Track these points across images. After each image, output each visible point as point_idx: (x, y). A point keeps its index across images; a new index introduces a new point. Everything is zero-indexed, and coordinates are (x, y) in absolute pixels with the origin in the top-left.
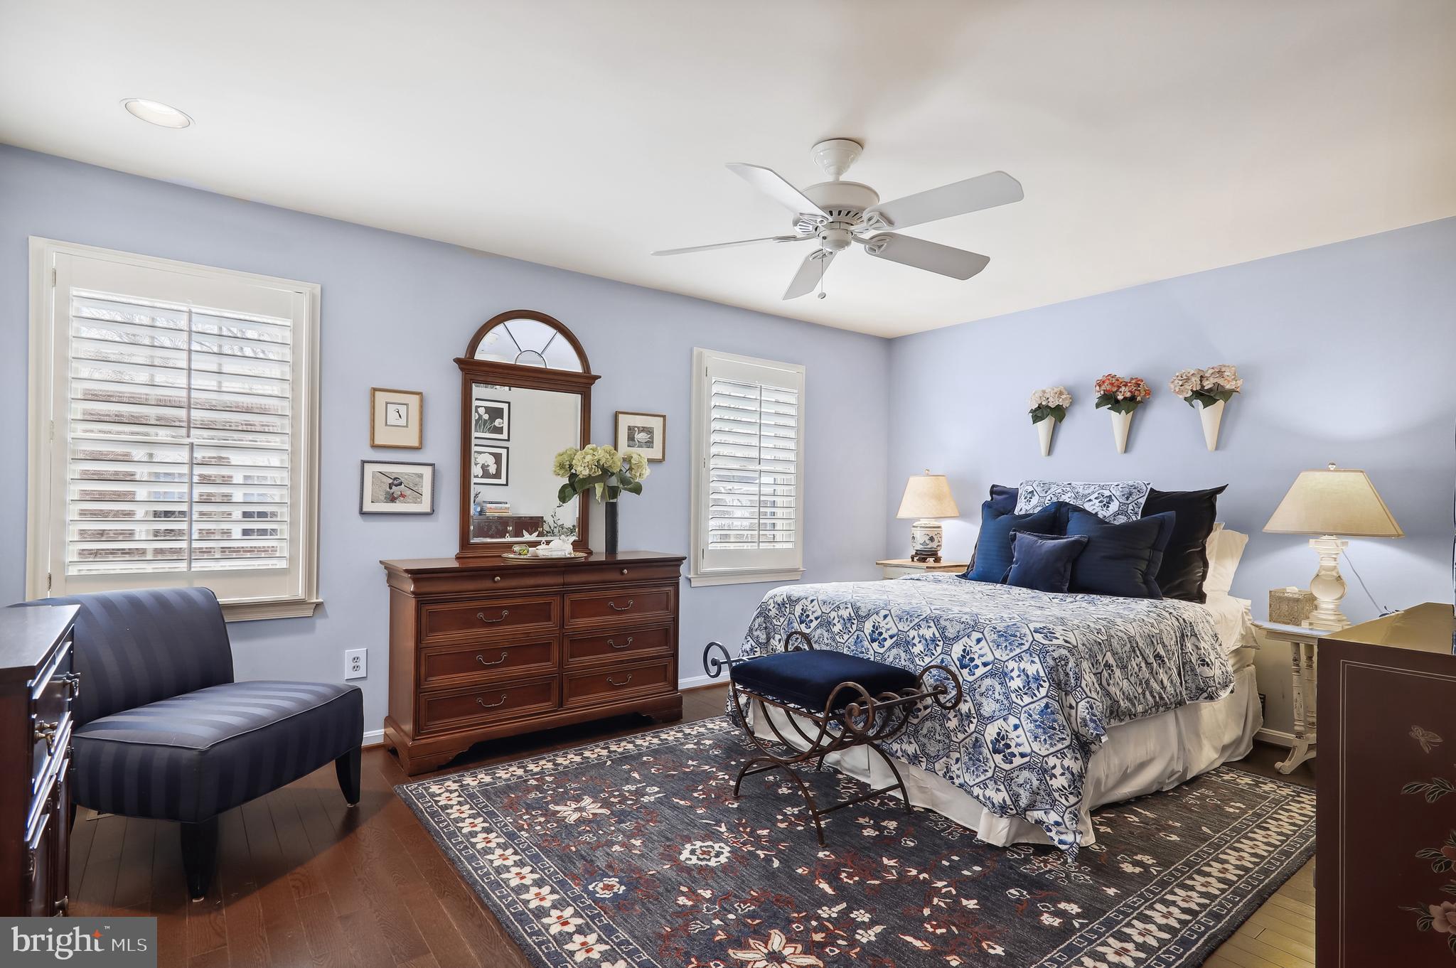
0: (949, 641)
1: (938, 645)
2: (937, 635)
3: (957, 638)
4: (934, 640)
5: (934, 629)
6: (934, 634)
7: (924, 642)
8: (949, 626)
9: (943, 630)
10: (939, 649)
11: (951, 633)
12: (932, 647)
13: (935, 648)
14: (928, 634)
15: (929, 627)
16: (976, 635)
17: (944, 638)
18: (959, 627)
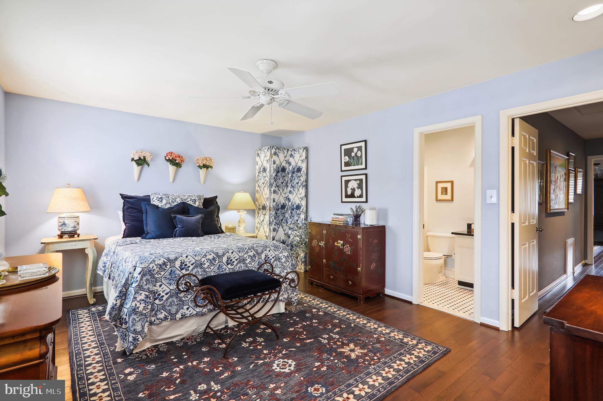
0: (259, 254)
1: (256, 257)
2: (255, 253)
3: (262, 252)
4: (254, 256)
5: (253, 251)
6: (254, 253)
7: (250, 257)
8: (258, 249)
9: (256, 251)
10: (257, 258)
11: (260, 251)
12: (254, 258)
13: (255, 258)
14: (251, 254)
15: (252, 251)
16: (268, 249)
17: (258, 253)
18: (262, 248)
